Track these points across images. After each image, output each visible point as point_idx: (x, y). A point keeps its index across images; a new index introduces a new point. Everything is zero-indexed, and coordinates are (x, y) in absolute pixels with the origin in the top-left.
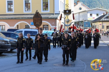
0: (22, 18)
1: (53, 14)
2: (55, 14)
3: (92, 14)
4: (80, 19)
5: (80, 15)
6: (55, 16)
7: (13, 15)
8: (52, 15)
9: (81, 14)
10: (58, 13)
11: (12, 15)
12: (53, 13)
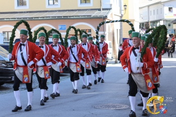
0: (44, 17)
1: (99, 10)
2: (103, 9)
3: (172, 8)
4: (150, 17)
5: (150, 10)
6: (102, 13)
7: (27, 12)
8: (98, 12)
9: (152, 8)
10: (109, 7)
11: (25, 12)
12: (99, 8)
